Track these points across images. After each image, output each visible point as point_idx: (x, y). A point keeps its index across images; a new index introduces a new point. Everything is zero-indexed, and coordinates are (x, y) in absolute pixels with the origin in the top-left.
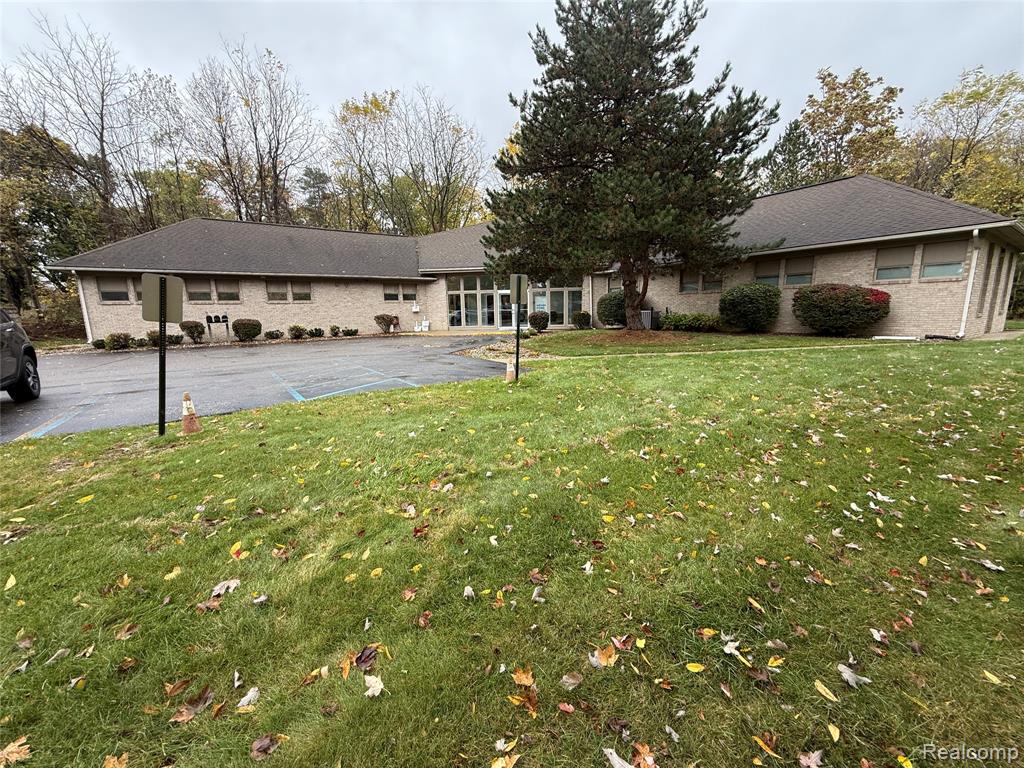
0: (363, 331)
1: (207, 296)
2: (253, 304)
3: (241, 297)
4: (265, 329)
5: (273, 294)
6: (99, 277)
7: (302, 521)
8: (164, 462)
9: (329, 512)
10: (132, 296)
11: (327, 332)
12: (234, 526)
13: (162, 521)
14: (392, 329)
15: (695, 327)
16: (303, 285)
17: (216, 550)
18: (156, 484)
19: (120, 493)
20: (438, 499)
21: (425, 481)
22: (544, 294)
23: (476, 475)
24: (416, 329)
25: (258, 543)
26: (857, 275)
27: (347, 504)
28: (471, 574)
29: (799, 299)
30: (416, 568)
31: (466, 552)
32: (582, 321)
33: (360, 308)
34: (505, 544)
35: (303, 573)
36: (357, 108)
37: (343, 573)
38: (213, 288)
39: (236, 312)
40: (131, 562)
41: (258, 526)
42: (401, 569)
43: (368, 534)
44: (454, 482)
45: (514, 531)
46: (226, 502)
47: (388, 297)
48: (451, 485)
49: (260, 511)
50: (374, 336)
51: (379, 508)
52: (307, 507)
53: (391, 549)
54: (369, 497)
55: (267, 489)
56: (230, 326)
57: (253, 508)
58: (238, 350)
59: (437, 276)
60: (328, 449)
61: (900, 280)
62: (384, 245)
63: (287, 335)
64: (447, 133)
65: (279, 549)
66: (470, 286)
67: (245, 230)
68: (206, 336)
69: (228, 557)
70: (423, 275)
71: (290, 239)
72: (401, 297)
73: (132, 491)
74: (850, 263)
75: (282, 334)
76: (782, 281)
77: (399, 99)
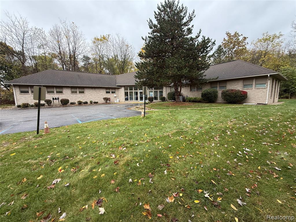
0: (99, 102)
1: (53, 92)
2: (67, 94)
3: (63, 92)
4: (70, 101)
5: (73, 91)
6: (20, 86)
7: (80, 160)
8: (38, 142)
9: (89, 157)
10: (30, 92)
11: (89, 102)
12: (60, 162)
13: (37, 161)
14: (108, 102)
15: (194, 101)
16: (82, 89)
17: (54, 170)
18: (36, 149)
19: (24, 152)
20: (122, 152)
21: (118, 147)
22: (152, 92)
23: (133, 145)
24: (115, 102)
25: (67, 167)
26: (238, 87)
27: (94, 154)
28: (131, 175)
29: (223, 93)
30: (115, 174)
31: (130, 168)
32: (163, 99)
33: (99, 96)
34: (141, 166)
35: (80, 176)
36: (98, 39)
37: (93, 176)
38: (55, 90)
39: (62, 97)
40: (27, 174)
41: (67, 162)
42: (110, 174)
43: (100, 164)
44: (126, 147)
45: (144, 161)
46: (57, 155)
47: (107, 92)
48: (125, 148)
49: (68, 157)
50: (103, 104)
51: (104, 155)
52: (82, 156)
53: (107, 168)
54: (101, 152)
55: (70, 150)
56: (60, 101)
57: (65, 156)
58: (62, 108)
59: (121, 86)
60: (89, 138)
61: (250, 88)
62: (106, 77)
63: (77, 103)
64: (124, 46)
65: (73, 169)
66: (131, 89)
67: (65, 73)
68: (52, 104)
69: (57, 172)
70: (117, 86)
71: (79, 75)
72: (111, 93)
73: (28, 151)
74: (236, 84)
75: (75, 103)
76: (218, 88)
77: (110, 37)
